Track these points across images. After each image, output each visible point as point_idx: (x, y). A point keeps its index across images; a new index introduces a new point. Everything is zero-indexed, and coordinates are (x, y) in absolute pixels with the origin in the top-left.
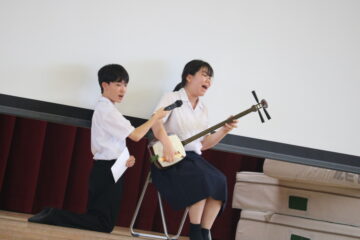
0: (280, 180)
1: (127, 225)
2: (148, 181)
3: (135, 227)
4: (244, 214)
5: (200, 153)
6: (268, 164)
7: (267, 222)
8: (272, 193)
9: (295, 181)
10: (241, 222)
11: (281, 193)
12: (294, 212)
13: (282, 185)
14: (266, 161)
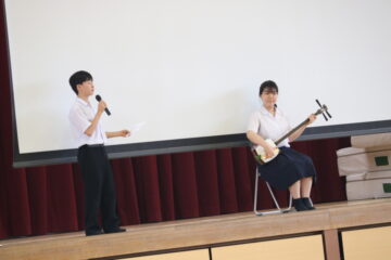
0: (367, 148)
1: (252, 210)
2: (257, 175)
3: (258, 209)
4: (348, 178)
5: (289, 146)
6: (354, 140)
7: (365, 180)
8: (362, 158)
9: (375, 147)
10: (348, 185)
11: (369, 157)
12: (381, 168)
13: (368, 151)
14: (352, 138)
